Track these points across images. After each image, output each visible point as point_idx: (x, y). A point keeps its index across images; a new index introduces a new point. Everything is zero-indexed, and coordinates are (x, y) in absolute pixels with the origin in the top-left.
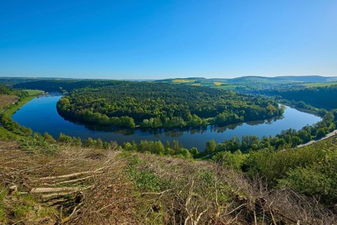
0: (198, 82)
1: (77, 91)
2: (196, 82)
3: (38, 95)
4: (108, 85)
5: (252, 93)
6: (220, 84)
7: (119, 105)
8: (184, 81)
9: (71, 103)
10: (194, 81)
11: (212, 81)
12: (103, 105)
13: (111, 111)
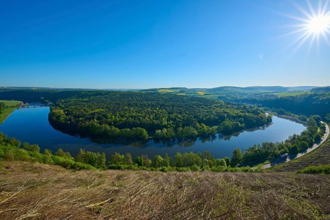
0: (183, 92)
1: (63, 101)
2: (180, 92)
3: (18, 106)
4: (97, 95)
5: (234, 101)
6: (203, 93)
7: (122, 116)
8: (168, 91)
9: (67, 115)
10: (178, 91)
11: (195, 90)
12: (105, 116)
13: (116, 122)
